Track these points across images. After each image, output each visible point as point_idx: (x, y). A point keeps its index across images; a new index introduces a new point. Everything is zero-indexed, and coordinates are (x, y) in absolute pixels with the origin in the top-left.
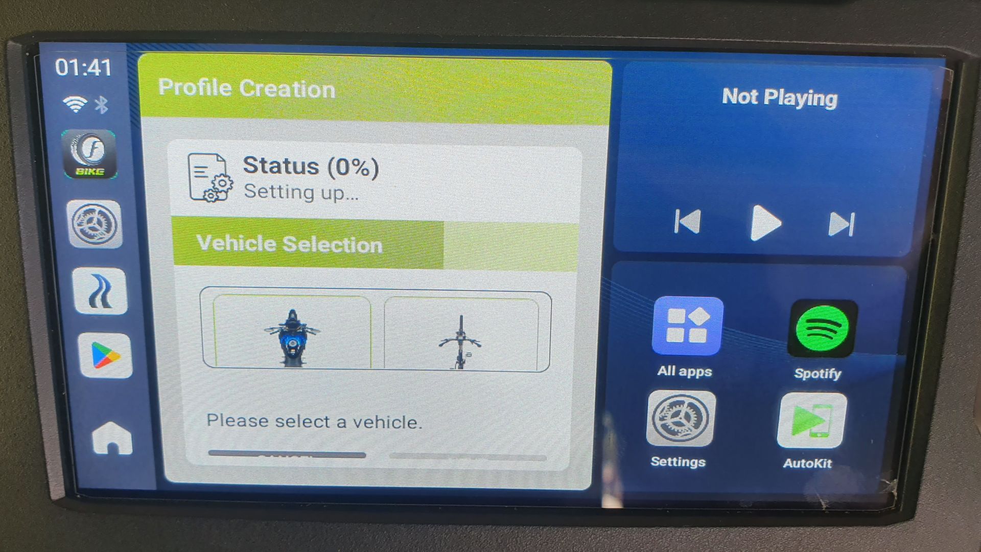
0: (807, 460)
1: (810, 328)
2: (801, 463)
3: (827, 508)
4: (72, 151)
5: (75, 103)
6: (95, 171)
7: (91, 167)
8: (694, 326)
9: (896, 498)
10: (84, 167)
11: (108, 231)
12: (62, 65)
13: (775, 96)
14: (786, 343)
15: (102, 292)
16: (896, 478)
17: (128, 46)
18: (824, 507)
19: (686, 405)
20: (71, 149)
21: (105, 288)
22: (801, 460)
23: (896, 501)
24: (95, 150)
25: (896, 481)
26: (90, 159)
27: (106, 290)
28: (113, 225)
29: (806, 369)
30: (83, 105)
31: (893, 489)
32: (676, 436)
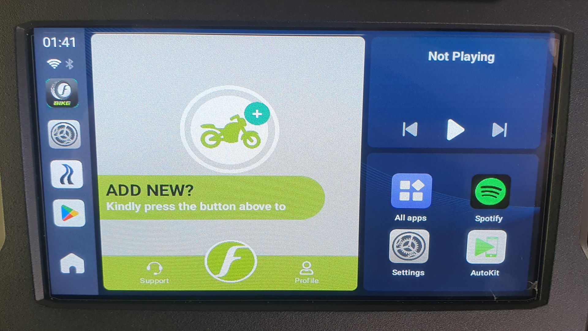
0: (484, 271)
1: (483, 192)
2: (481, 273)
3: (496, 299)
4: (52, 92)
5: (54, 63)
6: (65, 103)
7: (63, 101)
8: (416, 191)
9: (537, 293)
10: (59, 100)
11: (72, 138)
12: (47, 40)
13: (458, 56)
14: (470, 201)
15: (68, 175)
16: (537, 280)
17: (85, 30)
18: (495, 298)
19: (412, 238)
20: (51, 90)
21: (70, 172)
22: (481, 271)
23: (537, 294)
24: (66, 91)
25: (536, 282)
26: (62, 96)
27: (70, 173)
28: (75, 135)
29: (481, 216)
30: (58, 64)
31: (535, 286)
32: (407, 257)
